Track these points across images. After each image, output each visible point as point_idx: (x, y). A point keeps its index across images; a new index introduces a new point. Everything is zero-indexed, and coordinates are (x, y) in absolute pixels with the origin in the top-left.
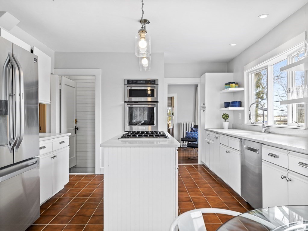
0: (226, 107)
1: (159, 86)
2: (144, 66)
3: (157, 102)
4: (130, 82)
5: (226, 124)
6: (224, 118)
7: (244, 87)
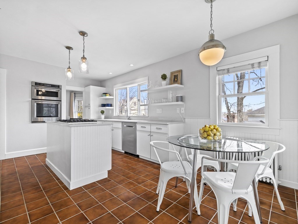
0: (102, 107)
1: (62, 90)
2: (69, 77)
3: (61, 101)
4: (36, 84)
5: (103, 116)
6: (102, 113)
7: (113, 96)
